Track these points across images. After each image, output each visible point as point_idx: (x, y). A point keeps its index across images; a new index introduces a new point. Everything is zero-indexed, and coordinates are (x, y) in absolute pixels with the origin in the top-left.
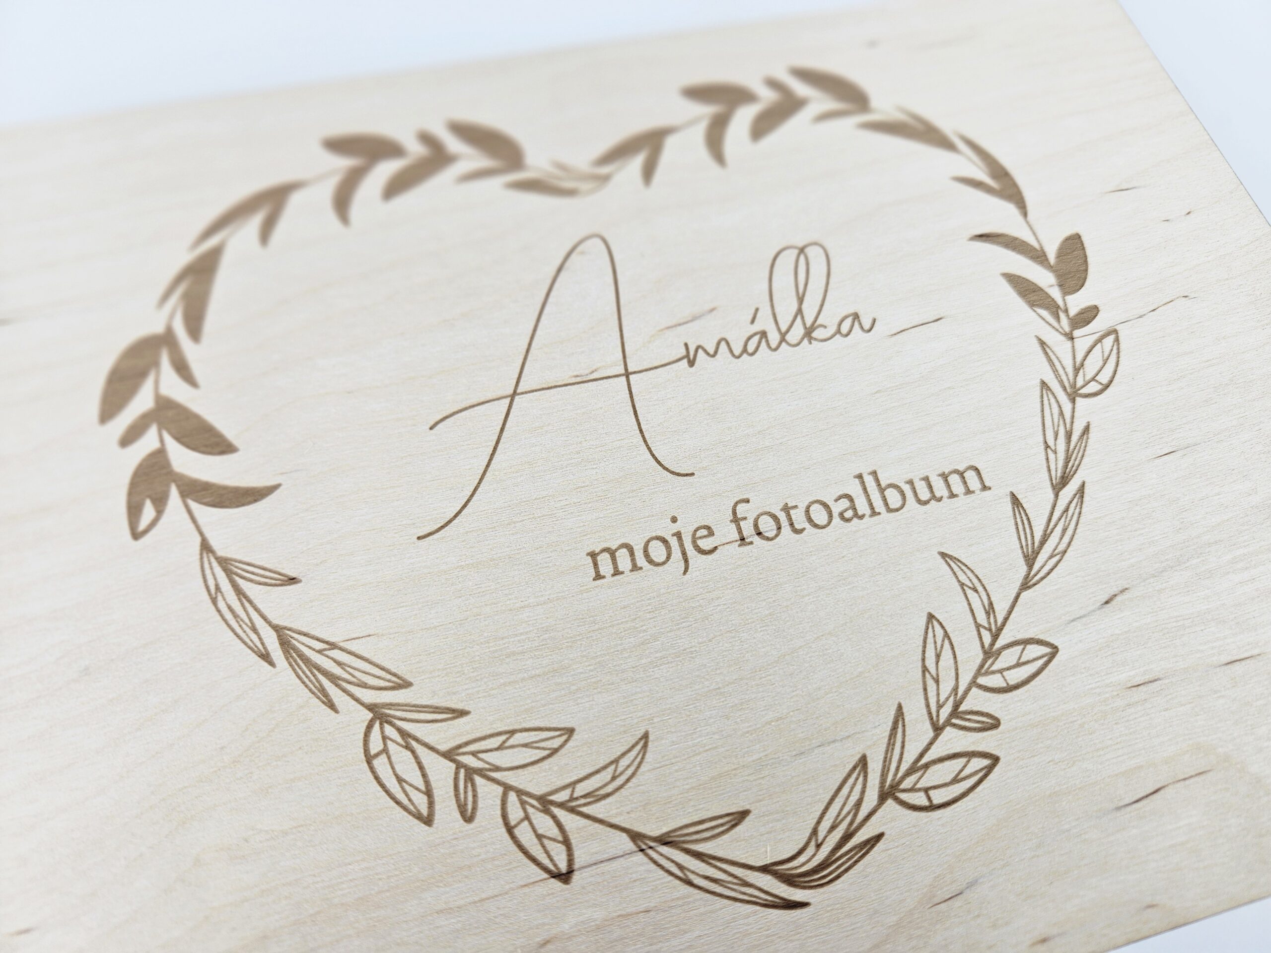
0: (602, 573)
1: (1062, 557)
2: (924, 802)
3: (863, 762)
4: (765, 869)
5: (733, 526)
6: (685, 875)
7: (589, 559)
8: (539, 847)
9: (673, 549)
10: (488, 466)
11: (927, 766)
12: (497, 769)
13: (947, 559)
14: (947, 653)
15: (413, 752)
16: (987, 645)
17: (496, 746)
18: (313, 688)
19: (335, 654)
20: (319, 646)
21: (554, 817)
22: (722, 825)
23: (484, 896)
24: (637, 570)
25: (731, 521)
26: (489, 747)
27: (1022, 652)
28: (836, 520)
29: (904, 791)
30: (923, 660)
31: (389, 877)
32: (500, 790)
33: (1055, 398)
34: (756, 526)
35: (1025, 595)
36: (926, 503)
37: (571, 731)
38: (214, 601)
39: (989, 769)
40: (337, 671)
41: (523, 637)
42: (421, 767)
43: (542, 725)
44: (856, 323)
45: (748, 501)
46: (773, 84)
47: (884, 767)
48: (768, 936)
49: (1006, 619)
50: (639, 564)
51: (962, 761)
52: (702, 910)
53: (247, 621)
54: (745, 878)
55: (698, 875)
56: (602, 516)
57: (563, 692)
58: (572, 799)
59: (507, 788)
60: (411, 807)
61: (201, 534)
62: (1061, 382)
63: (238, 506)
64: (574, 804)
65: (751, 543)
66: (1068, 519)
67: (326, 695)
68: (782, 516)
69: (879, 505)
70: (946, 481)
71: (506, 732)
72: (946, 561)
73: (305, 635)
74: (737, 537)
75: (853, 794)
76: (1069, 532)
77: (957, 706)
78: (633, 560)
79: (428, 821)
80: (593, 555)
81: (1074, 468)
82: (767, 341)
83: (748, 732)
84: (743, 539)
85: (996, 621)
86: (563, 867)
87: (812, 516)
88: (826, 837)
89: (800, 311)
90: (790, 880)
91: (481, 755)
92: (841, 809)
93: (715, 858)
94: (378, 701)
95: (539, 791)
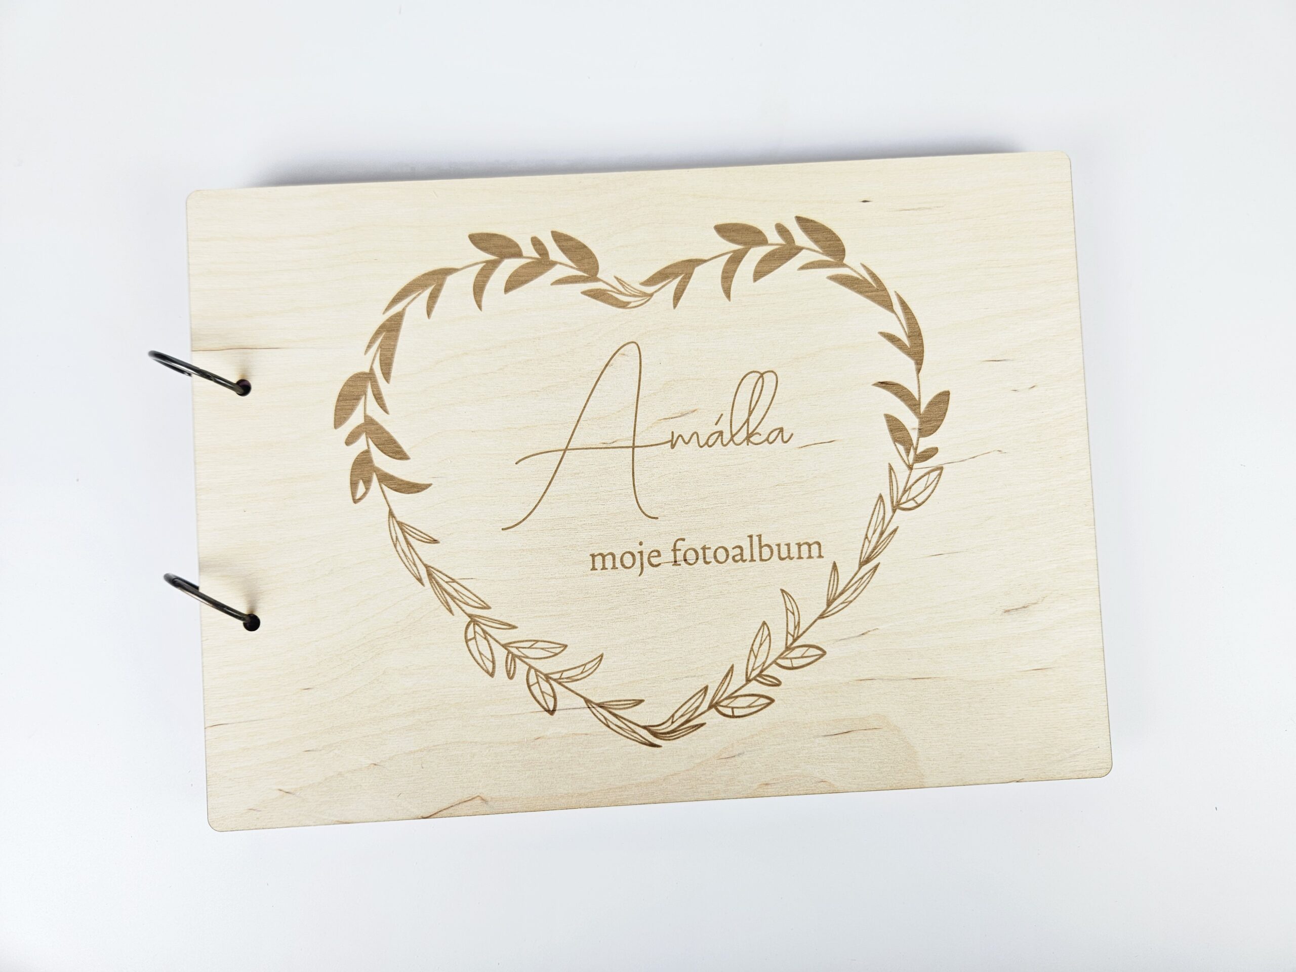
0: (596, 567)
1: (849, 604)
2: (730, 713)
3: (706, 689)
4: (645, 727)
5: (672, 553)
6: (607, 722)
7: (591, 558)
8: (542, 697)
9: (637, 560)
11: (737, 697)
12: (527, 657)
13: (784, 594)
14: (766, 644)
15: (488, 641)
16: (789, 644)
17: (528, 646)
18: (442, 601)
19: (454, 585)
20: (447, 579)
21: (551, 685)
22: (630, 704)
23: (513, 713)
24: (615, 569)
25: (672, 550)
26: (524, 646)
27: (805, 651)
28: (730, 560)
29: (722, 706)
30: (753, 645)
31: (471, 696)
32: (527, 667)
33: (884, 507)
34: (685, 555)
35: (819, 621)
36: (783, 560)
37: (566, 646)
38: (395, 546)
39: (768, 704)
40: (455, 594)
41: (550, 594)
42: (491, 650)
43: (552, 641)
44: (780, 435)
45: (683, 540)
46: (781, 229)
47: (716, 693)
48: (639, 756)
49: (804, 632)
50: (617, 566)
51: (756, 698)
52: (612, 739)
53: (411, 559)
54: (635, 730)
55: (613, 723)
56: (602, 534)
57: (565, 626)
58: (560, 678)
59: (531, 667)
60: (485, 667)
61: (389, 506)
62: (892, 498)
63: (409, 493)
64: (561, 681)
65: (680, 565)
66: (861, 583)
67: (448, 605)
68: (700, 553)
69: (756, 556)
70: (799, 548)
71: (534, 641)
72: (783, 595)
73: (440, 572)
74: (673, 560)
75: (696, 702)
76: (858, 591)
77: (762, 671)
78: (614, 563)
79: (492, 675)
80: (593, 556)
81: (877, 554)
82: (722, 439)
83: (652, 664)
84: (675, 562)
85: (798, 632)
86: (551, 708)
87: (717, 555)
88: (677, 720)
89: (747, 421)
90: (655, 734)
91: (520, 649)
92: (689, 708)
93: (622, 718)
94: (473, 613)
95: (546, 672)
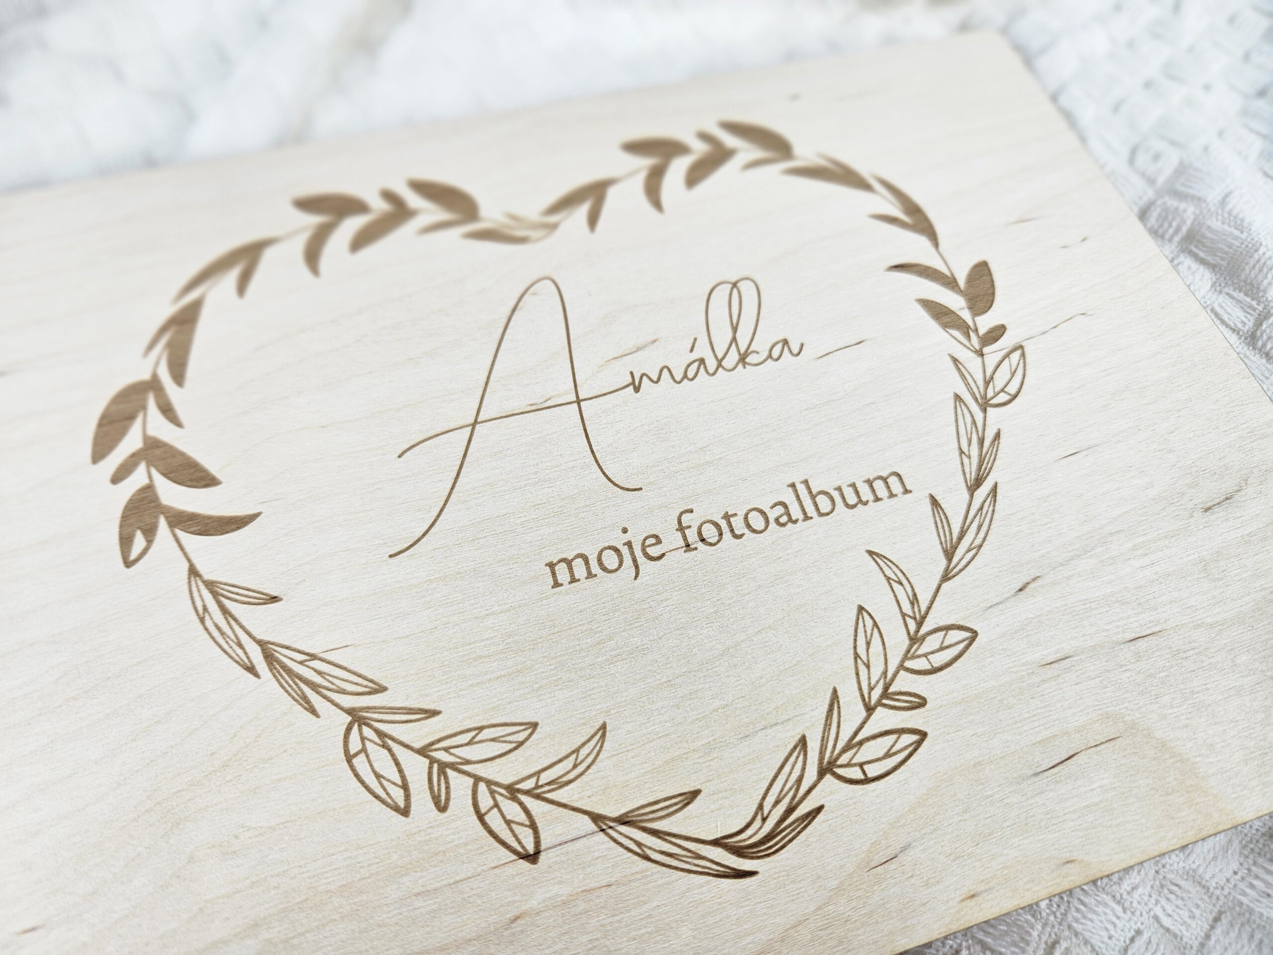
0: (560, 581)
1: (978, 551)
2: (860, 776)
3: (803, 742)
4: (716, 843)
5: (679, 534)
6: (643, 851)
7: (548, 569)
8: (508, 832)
9: (624, 557)
10: (453, 488)
11: (861, 743)
12: (468, 762)
13: (875, 557)
14: (876, 641)
15: (390, 750)
16: (912, 632)
17: (466, 741)
18: (296, 696)
19: (316, 664)
20: (301, 657)
21: (521, 804)
22: (676, 804)
23: (458, 878)
24: (592, 577)
25: (677, 530)
26: (459, 743)
27: (944, 637)
28: (773, 525)
29: (841, 766)
30: (855, 648)
31: (369, 865)
32: (471, 781)
33: (968, 408)
34: (700, 533)
35: (945, 586)
36: (853, 507)
37: (534, 726)
38: (202, 620)
39: (919, 744)
40: (318, 679)
41: (488, 642)
42: (397, 764)
43: (508, 721)
44: (786, 349)
45: (691, 511)
46: (705, 137)
47: (822, 745)
48: (720, 904)
49: (929, 608)
50: (594, 572)
51: (892, 738)
52: (660, 882)
53: (233, 637)
54: (698, 852)
55: (655, 850)
56: (558, 530)
57: (527, 690)
58: (537, 787)
59: (477, 779)
60: (389, 801)
61: (189, 560)
62: (973, 395)
63: (222, 534)
64: (539, 791)
65: (696, 549)
66: (983, 516)
67: (308, 701)
68: (723, 524)
69: (811, 510)
70: (871, 486)
71: (475, 729)
72: (874, 559)
73: (287, 648)
74: (683, 544)
75: (794, 771)
76: (984, 528)
77: (886, 688)
78: (588, 568)
79: (405, 812)
80: (551, 565)
81: (987, 471)
82: (705, 367)
83: (697, 719)
84: (688, 545)
85: (920, 611)
86: (531, 849)
87: (751, 522)
88: (770, 811)
90: (739, 852)
91: (452, 751)
92: (784, 785)
93: (670, 834)
94: (356, 705)
95: (506, 781)
